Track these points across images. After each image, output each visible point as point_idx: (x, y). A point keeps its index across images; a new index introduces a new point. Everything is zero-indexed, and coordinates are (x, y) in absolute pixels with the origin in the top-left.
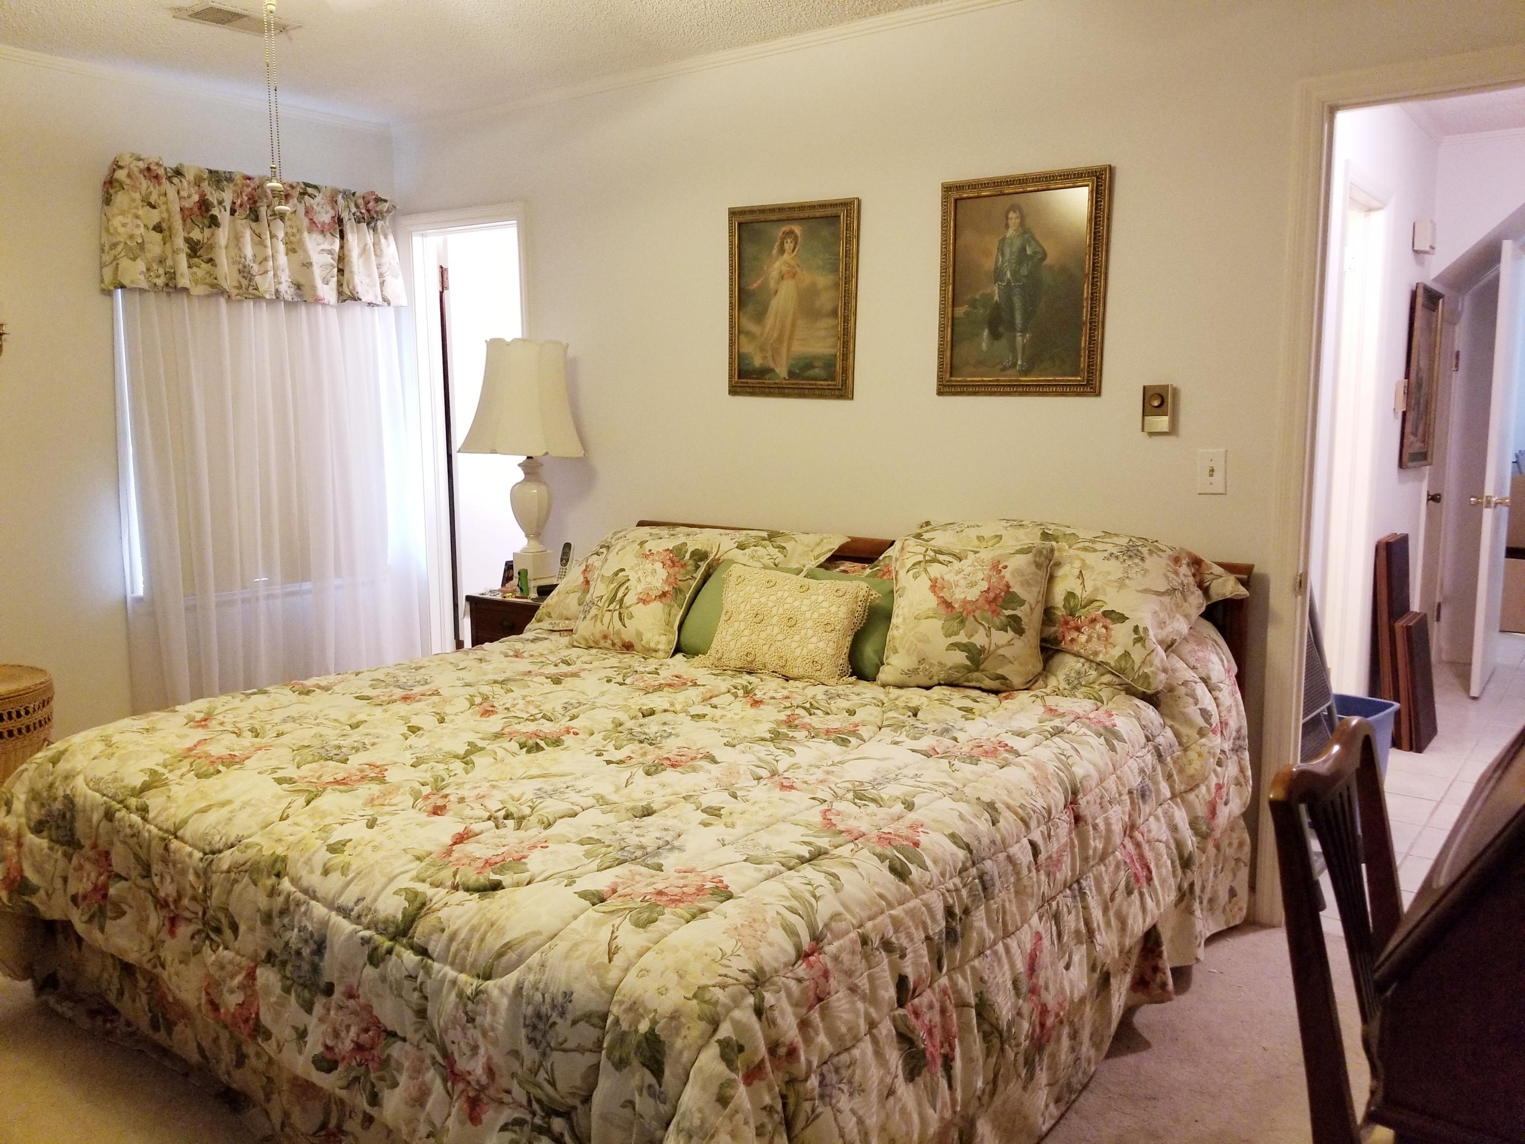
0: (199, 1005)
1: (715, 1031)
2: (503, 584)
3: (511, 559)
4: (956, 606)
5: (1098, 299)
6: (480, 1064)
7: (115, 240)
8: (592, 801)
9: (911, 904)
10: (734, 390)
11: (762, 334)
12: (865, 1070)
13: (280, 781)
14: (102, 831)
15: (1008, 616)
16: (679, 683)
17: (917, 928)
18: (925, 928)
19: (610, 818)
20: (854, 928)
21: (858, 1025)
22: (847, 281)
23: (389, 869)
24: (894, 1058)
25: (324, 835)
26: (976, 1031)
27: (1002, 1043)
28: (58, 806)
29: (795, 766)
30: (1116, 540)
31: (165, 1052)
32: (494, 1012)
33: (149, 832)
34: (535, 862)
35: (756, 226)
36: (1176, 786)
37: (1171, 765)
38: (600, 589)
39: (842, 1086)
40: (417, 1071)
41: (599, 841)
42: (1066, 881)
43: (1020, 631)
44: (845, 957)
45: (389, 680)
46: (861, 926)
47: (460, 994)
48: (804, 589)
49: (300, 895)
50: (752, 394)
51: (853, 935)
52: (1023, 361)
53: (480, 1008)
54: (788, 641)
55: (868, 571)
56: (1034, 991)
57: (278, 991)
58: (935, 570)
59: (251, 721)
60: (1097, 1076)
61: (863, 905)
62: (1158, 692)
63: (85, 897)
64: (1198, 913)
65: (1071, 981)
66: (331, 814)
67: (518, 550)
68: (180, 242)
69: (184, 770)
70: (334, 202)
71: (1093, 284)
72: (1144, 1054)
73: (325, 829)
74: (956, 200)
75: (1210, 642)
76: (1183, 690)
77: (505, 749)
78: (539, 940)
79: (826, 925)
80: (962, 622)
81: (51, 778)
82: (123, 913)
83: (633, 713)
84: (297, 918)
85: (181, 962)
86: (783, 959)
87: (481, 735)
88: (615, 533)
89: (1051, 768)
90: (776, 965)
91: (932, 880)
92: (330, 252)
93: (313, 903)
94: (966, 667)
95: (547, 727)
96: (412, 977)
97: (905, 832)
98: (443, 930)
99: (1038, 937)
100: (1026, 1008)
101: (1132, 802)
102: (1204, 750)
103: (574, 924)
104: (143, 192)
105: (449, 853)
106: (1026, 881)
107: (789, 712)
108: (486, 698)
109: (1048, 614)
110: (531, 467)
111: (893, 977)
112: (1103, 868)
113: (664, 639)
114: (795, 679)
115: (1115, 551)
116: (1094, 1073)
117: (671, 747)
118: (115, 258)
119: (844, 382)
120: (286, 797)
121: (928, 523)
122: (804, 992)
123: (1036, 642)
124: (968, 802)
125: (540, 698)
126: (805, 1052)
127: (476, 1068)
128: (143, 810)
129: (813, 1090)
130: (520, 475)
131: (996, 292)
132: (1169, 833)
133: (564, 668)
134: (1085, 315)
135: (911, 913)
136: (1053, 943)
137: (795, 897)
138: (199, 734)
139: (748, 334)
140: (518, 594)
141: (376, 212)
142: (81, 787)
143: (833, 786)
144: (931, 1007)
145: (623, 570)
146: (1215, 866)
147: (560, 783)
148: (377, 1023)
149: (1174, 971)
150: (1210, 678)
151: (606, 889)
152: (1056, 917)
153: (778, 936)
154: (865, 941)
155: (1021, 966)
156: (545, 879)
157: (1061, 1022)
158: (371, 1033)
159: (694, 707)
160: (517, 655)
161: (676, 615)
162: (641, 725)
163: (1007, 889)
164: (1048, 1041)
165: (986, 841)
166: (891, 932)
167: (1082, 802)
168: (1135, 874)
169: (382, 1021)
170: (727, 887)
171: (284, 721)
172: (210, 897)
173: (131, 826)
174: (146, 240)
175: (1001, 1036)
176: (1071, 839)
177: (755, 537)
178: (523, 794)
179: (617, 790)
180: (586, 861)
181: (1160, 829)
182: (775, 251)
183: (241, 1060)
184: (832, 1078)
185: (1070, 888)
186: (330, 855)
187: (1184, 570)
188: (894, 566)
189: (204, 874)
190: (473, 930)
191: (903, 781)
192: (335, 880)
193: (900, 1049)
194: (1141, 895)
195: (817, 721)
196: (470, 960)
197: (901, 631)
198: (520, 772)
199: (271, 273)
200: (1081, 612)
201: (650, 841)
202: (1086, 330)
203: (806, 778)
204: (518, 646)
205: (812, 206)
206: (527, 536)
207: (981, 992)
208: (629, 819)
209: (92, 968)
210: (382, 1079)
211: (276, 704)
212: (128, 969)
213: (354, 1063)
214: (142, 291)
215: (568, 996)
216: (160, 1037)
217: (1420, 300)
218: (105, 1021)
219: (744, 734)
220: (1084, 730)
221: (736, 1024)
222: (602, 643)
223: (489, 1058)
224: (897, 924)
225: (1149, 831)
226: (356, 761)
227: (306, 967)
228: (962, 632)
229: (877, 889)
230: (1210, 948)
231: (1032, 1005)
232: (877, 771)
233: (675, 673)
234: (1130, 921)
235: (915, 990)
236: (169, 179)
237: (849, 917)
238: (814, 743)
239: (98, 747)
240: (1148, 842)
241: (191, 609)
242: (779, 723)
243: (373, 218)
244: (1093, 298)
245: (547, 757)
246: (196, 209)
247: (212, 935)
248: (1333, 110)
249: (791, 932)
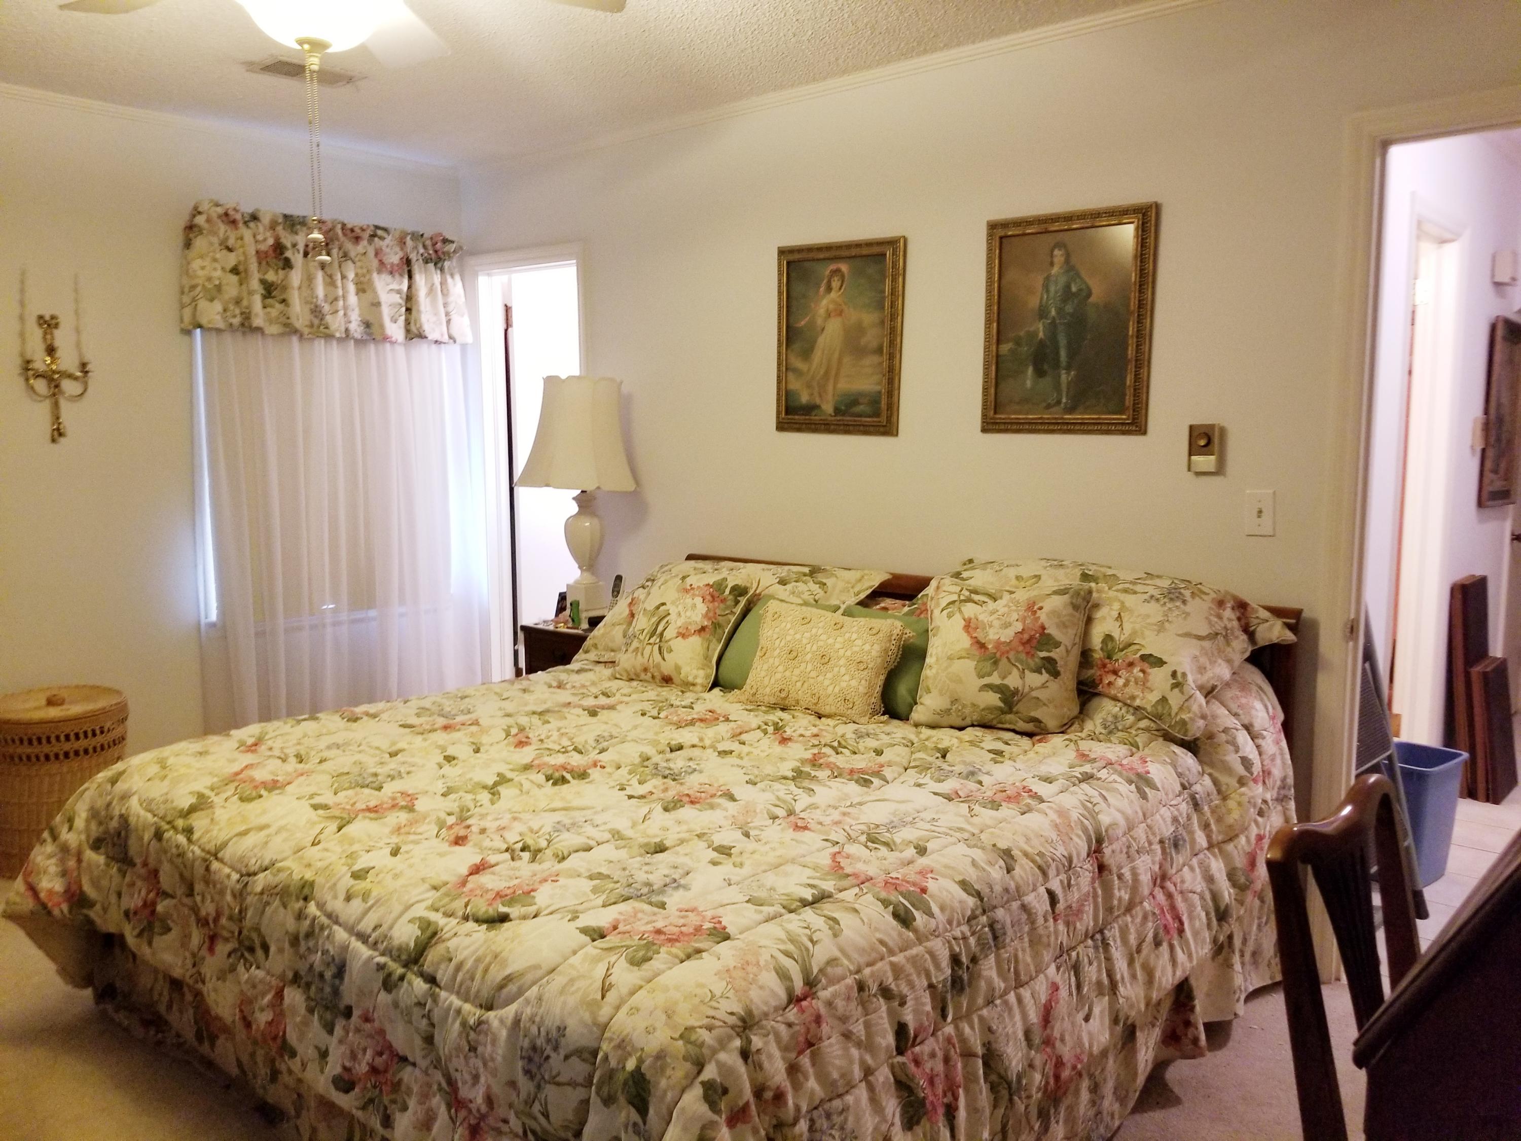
0: (234, 1022)
1: (699, 1073)
2: (557, 615)
3: (564, 590)
4: (990, 646)
5: (1144, 337)
6: (481, 1092)
7: (194, 282)
8: (607, 836)
9: (914, 951)
10: (782, 426)
11: (809, 370)
12: (858, 1119)
13: (316, 807)
14: (151, 849)
15: (1043, 658)
16: (712, 718)
17: (919, 975)
18: (928, 976)
19: (623, 854)
20: (851, 973)
21: (852, 1072)
22: (893, 317)
23: (406, 897)
24: (892, 1106)
25: (350, 861)
26: (982, 1081)
27: (1011, 1095)
28: (114, 824)
29: (813, 807)
30: (1158, 582)
31: (210, 1064)
32: (494, 1042)
33: (193, 853)
34: (543, 897)
35: (807, 264)
36: (1214, 837)
37: (1208, 814)
38: (642, 623)
39: (833, 1132)
40: (425, 1097)
41: (608, 877)
42: (1087, 930)
43: (1055, 674)
44: (840, 1004)
45: (435, 709)
46: (858, 971)
47: (464, 1024)
48: (839, 627)
49: (324, 920)
50: (799, 430)
51: (850, 981)
52: (1067, 399)
53: (481, 1038)
54: (821, 678)
55: (906, 609)
56: (1048, 1042)
57: (303, 1010)
58: (970, 610)
59: (298, 747)
60: (1122, 1130)
61: (862, 951)
62: (1196, 739)
63: (135, 913)
64: (1238, 967)
65: (1090, 1034)
66: (359, 841)
67: (571, 581)
68: (255, 284)
69: (229, 793)
70: (402, 242)
71: (1138, 322)
72: (1173, 1110)
73: (352, 856)
74: (1001, 238)
75: (1255, 688)
76: (1223, 737)
77: (532, 782)
78: (539, 973)
79: (821, 971)
80: (996, 663)
81: (109, 798)
82: (170, 930)
83: (661, 748)
84: (320, 942)
85: (218, 979)
86: (774, 1003)
87: (511, 767)
88: (662, 567)
89: (1075, 815)
90: (765, 1009)
91: (937, 927)
92: (399, 292)
93: (336, 927)
94: (1000, 709)
95: (576, 760)
96: (421, 1004)
97: (913, 877)
98: (450, 960)
99: (1055, 988)
100: (1038, 1060)
101: (1163, 850)
102: (1245, 799)
103: (573, 960)
104: (221, 235)
105: (464, 883)
106: (1041, 931)
107: (815, 751)
108: (522, 729)
109: (1085, 656)
110: (585, 501)
111: (892, 1027)
112: (1129, 919)
113: (701, 673)
114: (828, 716)
115: (1156, 593)
116: (1119, 1128)
117: (692, 783)
118: (194, 300)
119: (889, 419)
120: (320, 823)
121: (971, 561)
122: (793, 1036)
123: (1072, 684)
124: (983, 848)
125: (574, 731)
126: (794, 1097)
127: (476, 1096)
128: (189, 831)
129: (801, 1135)
130: (574, 508)
131: (1040, 329)
132: (1204, 885)
133: (603, 701)
134: (1131, 352)
135: (913, 960)
136: (1071, 994)
137: (792, 941)
138: (249, 758)
139: (796, 371)
140: (570, 625)
141: (444, 253)
142: (135, 809)
143: (847, 828)
144: (933, 1055)
145: (663, 604)
146: (1259, 918)
147: (579, 816)
148: (390, 1047)
149: (1207, 1026)
150: (1251, 725)
151: (607, 925)
152: (1076, 968)
153: (770, 980)
154: (861, 987)
155: (1034, 1017)
156: (551, 913)
157: (1080, 1075)
158: (384, 1057)
159: (722, 743)
160: (560, 686)
161: (715, 650)
162: (668, 760)
163: (1021, 938)
164: (1065, 1093)
165: (998, 889)
166: (891, 979)
167: (1107, 851)
168: (1165, 927)
169: (394, 1045)
170: (725, 928)
171: (329, 748)
172: (245, 918)
173: (177, 846)
174: (224, 282)
175: (1010, 1088)
176: (1094, 889)
177: (796, 573)
178: (540, 829)
179: (634, 825)
180: (592, 897)
181: (1194, 879)
182: (822, 289)
183: (275, 1075)
184: (822, 1123)
185: (1092, 938)
186: (352, 882)
187: (1228, 613)
188: (931, 604)
189: (240, 895)
190: (478, 960)
191: (920, 824)
192: (357, 905)
193: (898, 1097)
194: (1172, 947)
195: (843, 761)
196: (473, 990)
197: (934, 671)
198: (543, 804)
199: (341, 313)
200: (1119, 656)
201: (657, 879)
202: (1131, 367)
203: (822, 819)
204: (563, 677)
205: (858, 245)
206: (580, 567)
207: (989, 1043)
208: (641, 855)
209: (145, 981)
210: (394, 1102)
211: (324, 731)
212: (176, 984)
213: (369, 1085)
214: (219, 331)
215: (562, 1030)
216: (205, 1048)
217: (1500, 333)
218: (157, 1032)
219: (767, 772)
220: (1115, 777)
221: (720, 1066)
222: (643, 676)
223: (489, 1087)
224: (897, 971)
225: (1183, 882)
226: (390, 788)
227: (328, 990)
228: (995, 673)
229: (878, 935)
230: (1249, 1004)
231: (1046, 1057)
232: (894, 814)
233: (710, 707)
234: (1158, 974)
235: (916, 1037)
236: (245, 223)
237: (846, 962)
238: (836, 784)
239: (154, 769)
240: (1181, 892)
241: (260, 634)
242: (803, 761)
243: (440, 259)
244: (1139, 334)
245: (573, 791)
246: (271, 252)
247: (247, 954)
248: (1385, 145)
249: (783, 975)
